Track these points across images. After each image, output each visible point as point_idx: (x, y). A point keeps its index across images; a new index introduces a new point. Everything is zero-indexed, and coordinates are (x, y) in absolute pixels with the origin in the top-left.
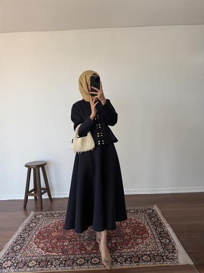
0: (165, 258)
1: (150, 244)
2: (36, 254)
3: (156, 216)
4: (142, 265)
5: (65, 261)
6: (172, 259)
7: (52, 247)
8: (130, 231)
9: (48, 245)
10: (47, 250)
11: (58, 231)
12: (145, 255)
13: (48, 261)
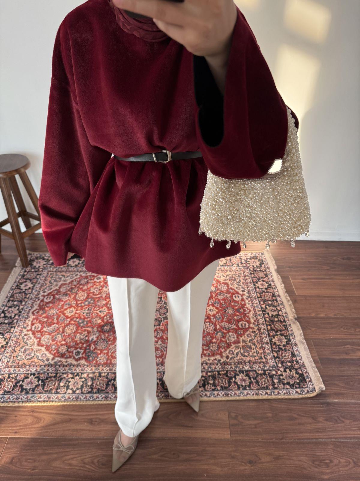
0: (276, 381)
1: (250, 347)
2: (36, 360)
3: (266, 275)
4: (234, 395)
5: (93, 379)
6: (288, 383)
7: (66, 344)
8: (215, 311)
9: (59, 338)
10: (57, 350)
11: (77, 304)
12: (242, 371)
13: (61, 379)
